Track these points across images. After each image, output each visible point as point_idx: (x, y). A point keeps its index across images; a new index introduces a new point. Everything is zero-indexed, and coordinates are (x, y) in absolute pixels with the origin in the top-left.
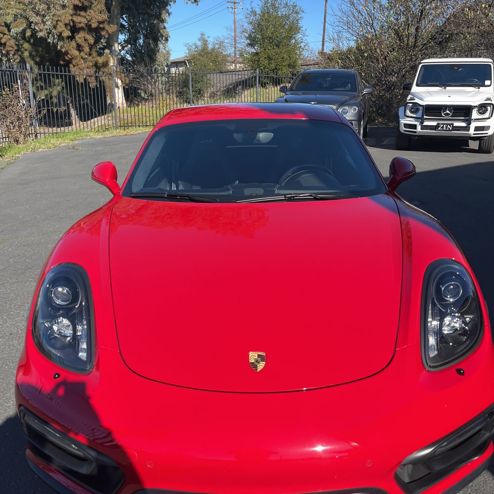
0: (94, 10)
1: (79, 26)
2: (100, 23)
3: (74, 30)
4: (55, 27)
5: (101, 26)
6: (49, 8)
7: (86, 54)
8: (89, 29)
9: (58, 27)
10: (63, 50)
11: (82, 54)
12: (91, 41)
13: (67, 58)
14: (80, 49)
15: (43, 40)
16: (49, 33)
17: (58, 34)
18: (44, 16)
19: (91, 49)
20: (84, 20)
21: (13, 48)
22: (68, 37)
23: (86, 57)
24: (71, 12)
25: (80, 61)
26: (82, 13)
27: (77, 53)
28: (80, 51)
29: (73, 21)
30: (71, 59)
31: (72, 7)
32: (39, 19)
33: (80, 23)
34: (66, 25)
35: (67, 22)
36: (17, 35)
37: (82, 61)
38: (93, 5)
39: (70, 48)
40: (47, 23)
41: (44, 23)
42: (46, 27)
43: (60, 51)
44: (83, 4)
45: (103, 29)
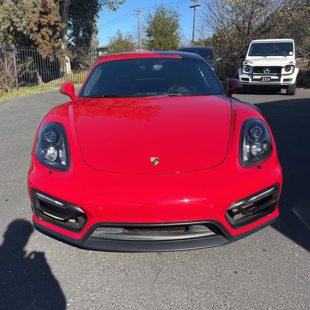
0: (52, 14)
1: (43, 24)
2: (56, 22)
3: (40, 26)
4: (28, 25)
5: (57, 24)
6: (24, 14)
7: (47, 41)
8: (49, 26)
9: (30, 25)
10: (33, 39)
11: (45, 41)
12: (51, 33)
13: (36, 44)
14: (44, 38)
15: (21, 33)
16: (24, 29)
17: (30, 29)
18: (21, 18)
19: (50, 38)
20: (46, 21)
21: (2, 38)
22: (36, 31)
23: (48, 43)
24: (38, 15)
25: (43, 45)
26: (45, 16)
27: (42, 40)
28: (44, 40)
29: (39, 21)
30: (38, 44)
31: (38, 12)
32: (18, 20)
33: (44, 22)
34: (35, 23)
35: (36, 22)
36: (5, 30)
37: (45, 46)
38: (52, 12)
39: (37, 37)
40: (23, 22)
41: (21, 22)
42: (22, 25)
44: (46, 11)
45: (58, 26)
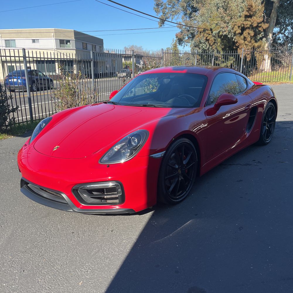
0: (256, 17)
2: (259, 23)
3: (243, 29)
4: (233, 29)
5: (260, 25)
6: (231, 19)
7: (248, 42)
8: (252, 27)
9: (234, 28)
10: (235, 41)
11: (246, 42)
12: (252, 34)
13: (237, 45)
14: (245, 39)
15: (226, 36)
16: (229, 32)
17: (234, 32)
18: (228, 23)
19: (251, 39)
20: (250, 23)
21: (212, 41)
22: (239, 33)
23: (248, 43)
24: (243, 19)
25: (243, 46)
26: (249, 19)
27: (243, 41)
28: (245, 40)
29: (243, 24)
30: (239, 45)
31: (244, 16)
32: (225, 25)
33: (247, 25)
34: (239, 27)
35: (240, 25)
36: (216, 35)
37: (245, 46)
38: (256, 14)
39: (239, 40)
40: (229, 27)
41: (227, 27)
42: (228, 29)
43: (234, 41)
44: (250, 14)
45: (261, 26)
